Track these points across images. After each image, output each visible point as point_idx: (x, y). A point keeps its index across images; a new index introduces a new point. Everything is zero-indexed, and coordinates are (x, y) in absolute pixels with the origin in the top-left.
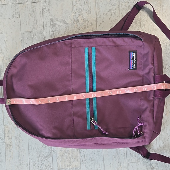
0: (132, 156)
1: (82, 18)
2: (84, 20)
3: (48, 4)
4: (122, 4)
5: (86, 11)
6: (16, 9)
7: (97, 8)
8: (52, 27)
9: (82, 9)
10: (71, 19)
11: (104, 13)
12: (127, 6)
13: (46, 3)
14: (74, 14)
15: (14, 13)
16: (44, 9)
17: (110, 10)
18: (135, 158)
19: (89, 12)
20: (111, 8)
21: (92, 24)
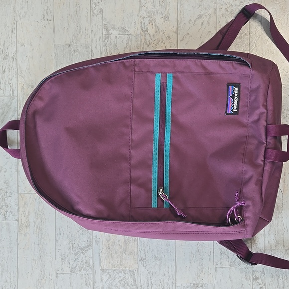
0: (222, 256)
1: (154, 27)
2: (157, 30)
3: (100, 1)
4: (221, 7)
5: (161, 16)
6: (48, 7)
7: (179, 11)
8: (105, 39)
9: (156, 13)
10: (136, 27)
11: (190, 20)
12: (229, 11)
14: (141, 20)
15: (45, 13)
16: (94, 9)
17: (200, 17)
18: (228, 260)
19: (166, 18)
20: (202, 13)
21: (169, 37)
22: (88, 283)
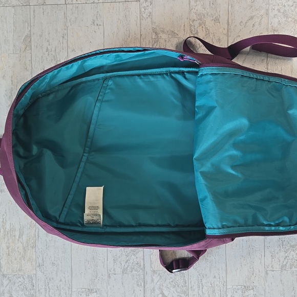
0: (273, 260)
1: (204, 29)
2: (207, 33)
3: (150, 4)
4: (273, 7)
5: (211, 19)
6: (98, 12)
7: (230, 13)
8: (155, 43)
9: (206, 15)
10: (186, 30)
11: (241, 22)
12: (282, 11)
13: (147, 3)
14: (191, 23)
15: (95, 17)
16: (143, 13)
17: (252, 18)
18: (279, 263)
19: (217, 20)
20: (254, 14)
21: (219, 40)
22: (139, 284)
